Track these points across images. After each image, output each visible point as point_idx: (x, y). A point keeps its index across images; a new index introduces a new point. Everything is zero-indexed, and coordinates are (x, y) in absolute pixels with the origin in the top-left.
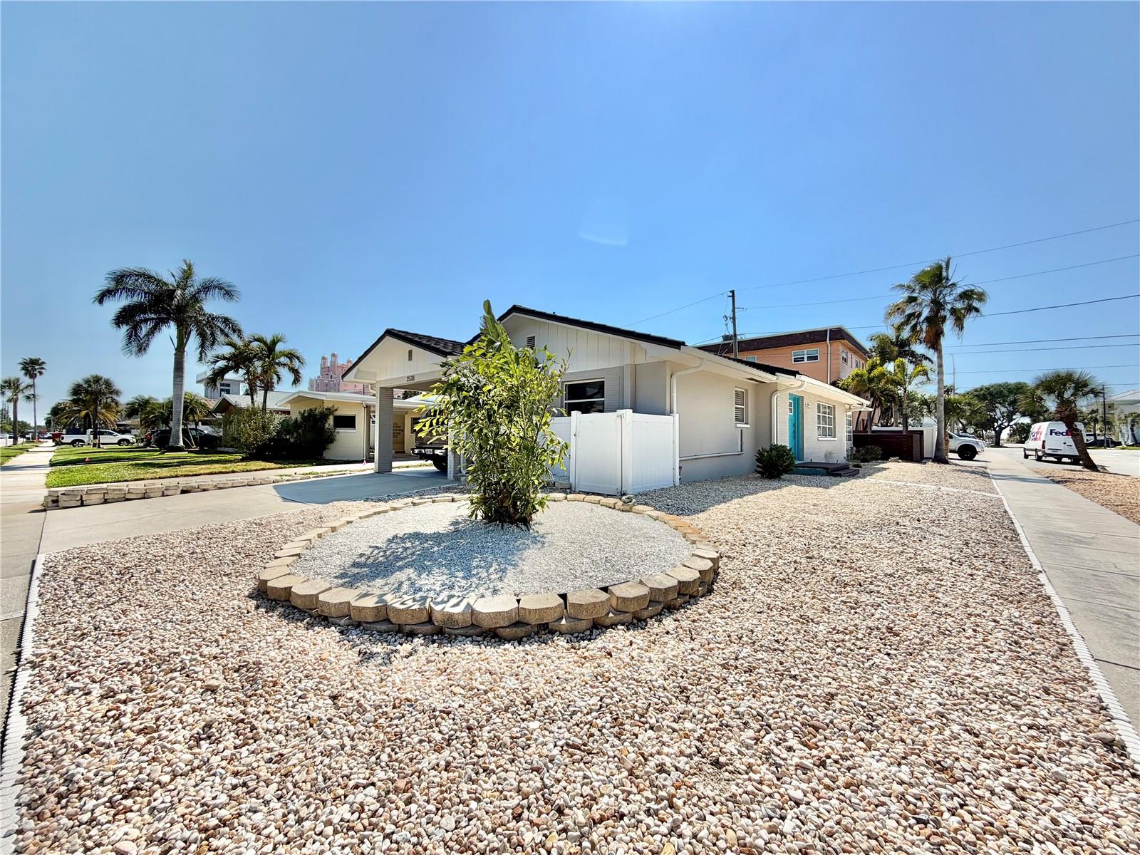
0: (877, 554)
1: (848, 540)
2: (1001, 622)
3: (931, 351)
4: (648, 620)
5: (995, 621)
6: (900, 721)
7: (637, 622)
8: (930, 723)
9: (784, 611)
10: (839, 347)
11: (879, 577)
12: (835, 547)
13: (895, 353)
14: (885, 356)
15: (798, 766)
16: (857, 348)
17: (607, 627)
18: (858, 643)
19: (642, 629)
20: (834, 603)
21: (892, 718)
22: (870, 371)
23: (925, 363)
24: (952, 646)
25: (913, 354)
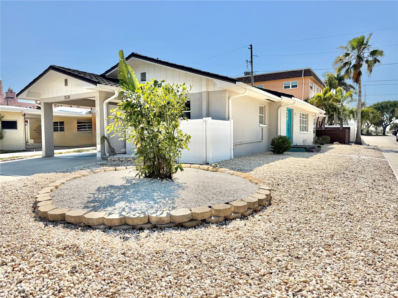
0: (338, 186)
1: (324, 181)
2: (391, 209)
3: (355, 83)
4: (248, 216)
5: (388, 208)
6: (359, 241)
7: (243, 217)
8: (369, 241)
9: (305, 210)
10: (309, 81)
11: (341, 195)
12: (319, 184)
13: (337, 84)
14: (331, 86)
15: (326, 256)
16: (317, 81)
17: (232, 220)
18: (338, 219)
19: (247, 220)
20: (325, 206)
21: (356, 240)
22: (325, 94)
23: (352, 89)
24: (374, 218)
25: (345, 84)
